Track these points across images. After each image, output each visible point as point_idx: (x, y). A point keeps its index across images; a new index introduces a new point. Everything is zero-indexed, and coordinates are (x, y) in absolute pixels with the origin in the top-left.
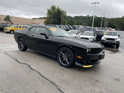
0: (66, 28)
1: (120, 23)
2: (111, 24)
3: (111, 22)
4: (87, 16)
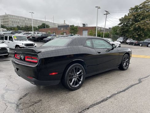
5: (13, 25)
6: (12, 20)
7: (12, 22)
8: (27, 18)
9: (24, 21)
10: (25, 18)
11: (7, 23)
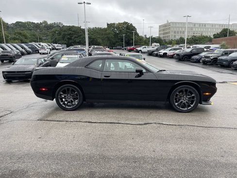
0: (17, 49)
1: (106, 36)
2: (93, 38)
3: (92, 34)
4: (43, 23)
5: (175, 36)
6: (175, 29)
7: (175, 32)
8: (197, 24)
9: (192, 28)
10: (195, 24)
11: (167, 35)
